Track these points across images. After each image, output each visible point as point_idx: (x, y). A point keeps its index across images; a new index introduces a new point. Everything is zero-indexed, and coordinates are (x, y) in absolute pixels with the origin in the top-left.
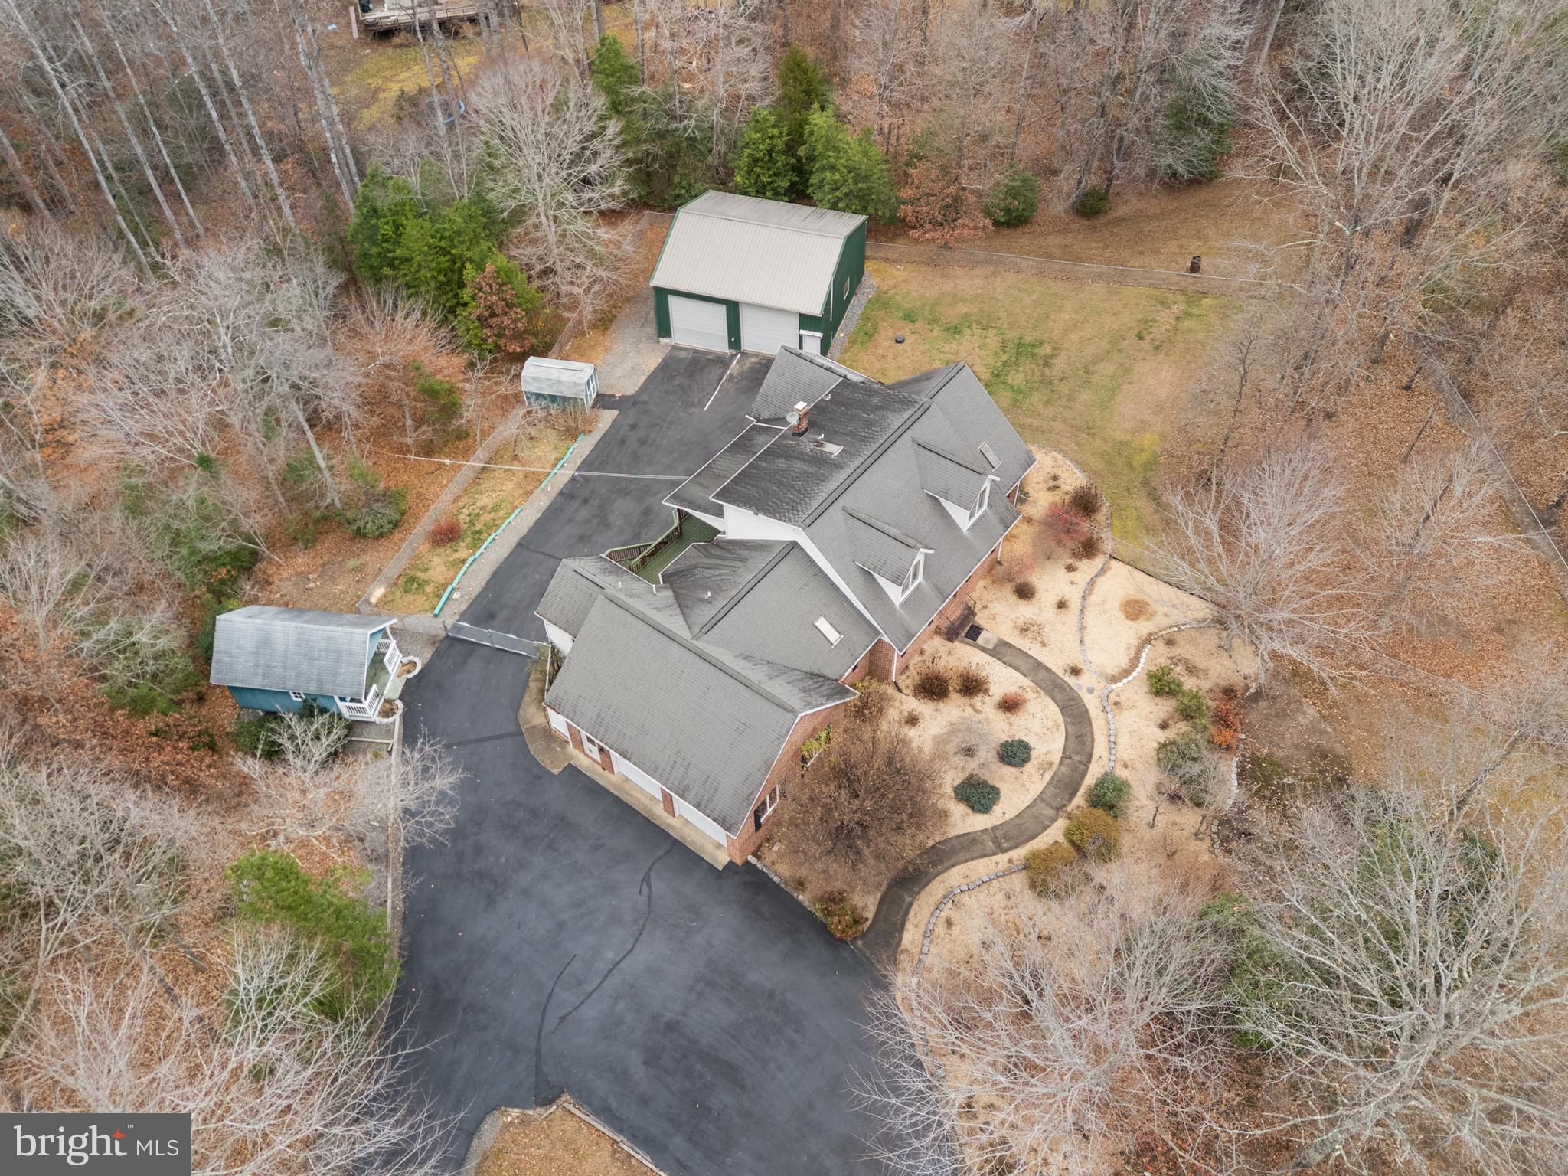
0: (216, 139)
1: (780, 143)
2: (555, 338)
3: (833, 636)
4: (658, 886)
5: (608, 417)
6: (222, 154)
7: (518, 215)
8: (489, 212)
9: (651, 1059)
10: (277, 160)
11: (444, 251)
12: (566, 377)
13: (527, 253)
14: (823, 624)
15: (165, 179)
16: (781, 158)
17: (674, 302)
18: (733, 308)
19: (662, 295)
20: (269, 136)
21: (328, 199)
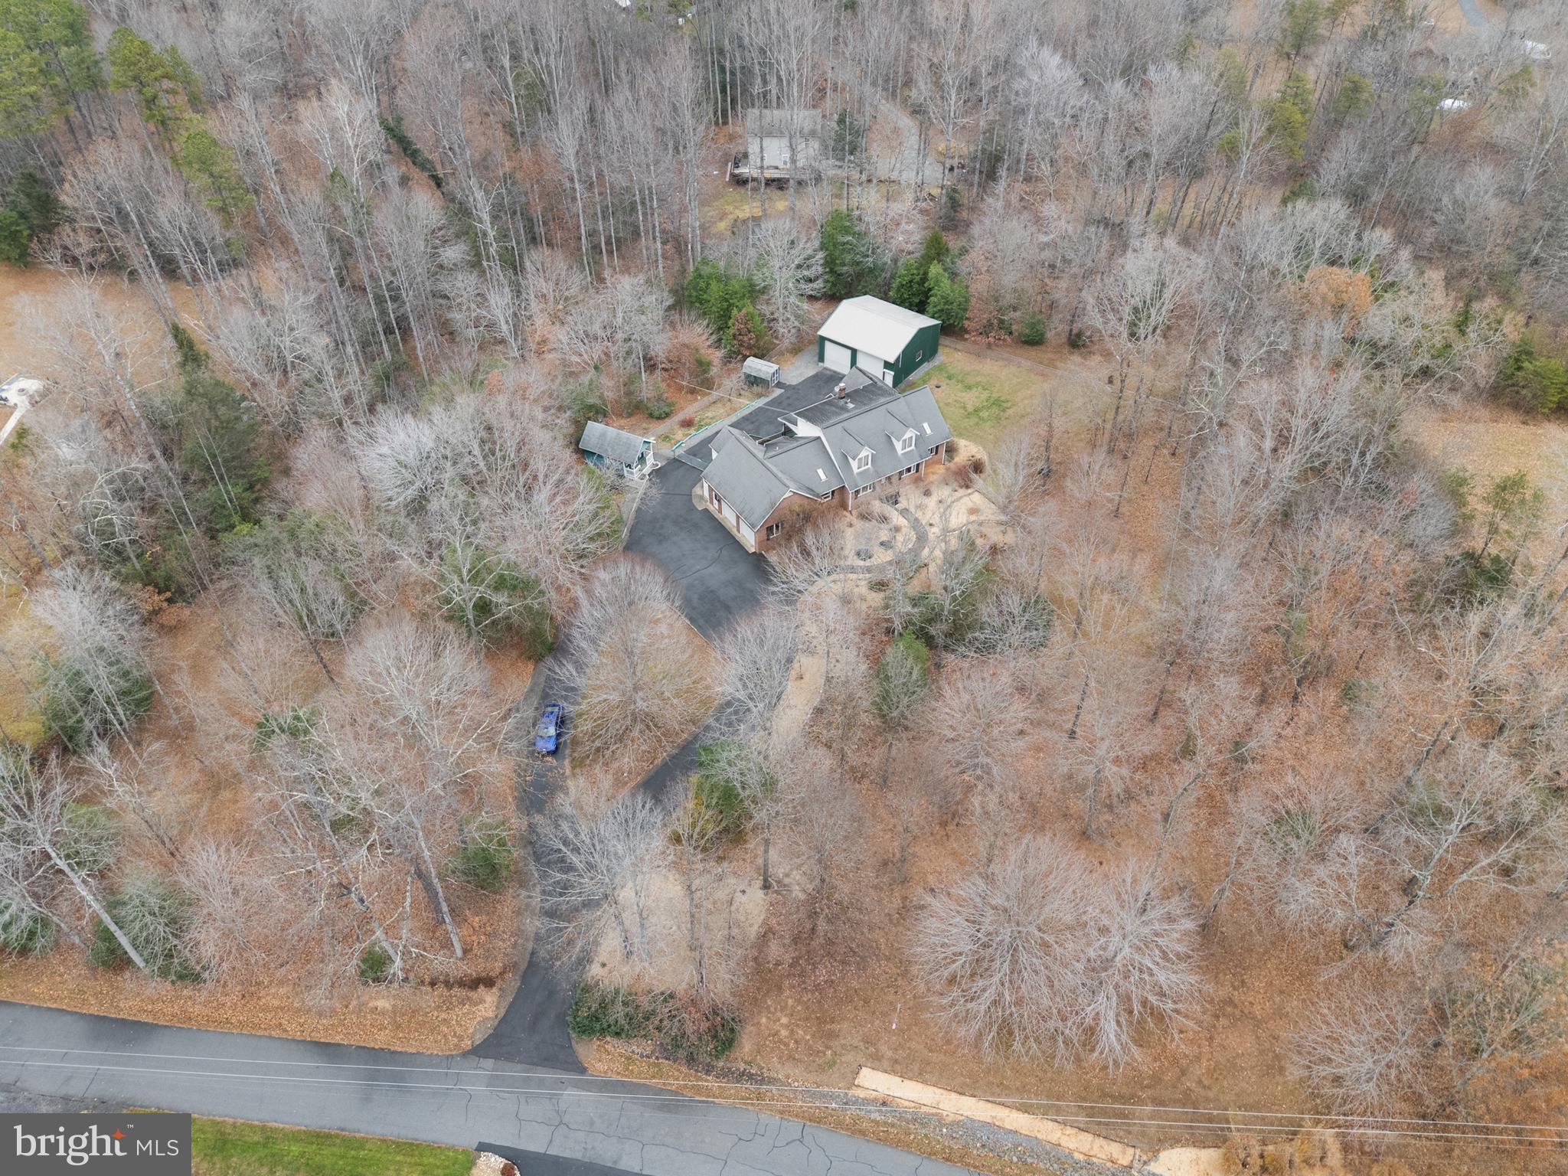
0: (638, 227)
1: (917, 278)
2: (768, 351)
3: (823, 477)
4: (724, 552)
5: (778, 392)
6: (639, 234)
7: (764, 290)
8: (752, 285)
9: (701, 598)
10: (664, 243)
11: (727, 300)
12: (764, 369)
13: (766, 309)
14: (820, 472)
15: (608, 243)
16: (915, 286)
17: (827, 344)
18: (854, 352)
19: (823, 339)
20: (663, 231)
21: (682, 266)
